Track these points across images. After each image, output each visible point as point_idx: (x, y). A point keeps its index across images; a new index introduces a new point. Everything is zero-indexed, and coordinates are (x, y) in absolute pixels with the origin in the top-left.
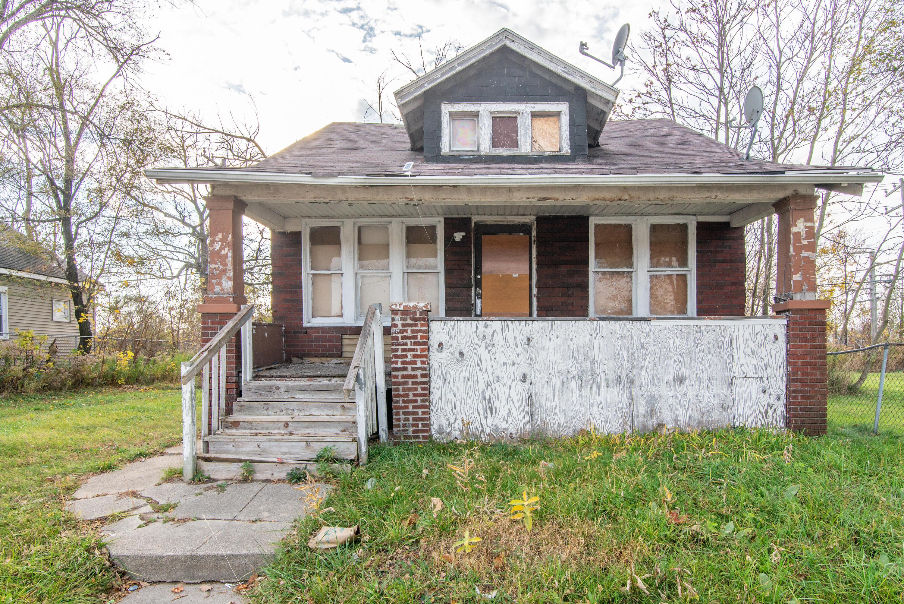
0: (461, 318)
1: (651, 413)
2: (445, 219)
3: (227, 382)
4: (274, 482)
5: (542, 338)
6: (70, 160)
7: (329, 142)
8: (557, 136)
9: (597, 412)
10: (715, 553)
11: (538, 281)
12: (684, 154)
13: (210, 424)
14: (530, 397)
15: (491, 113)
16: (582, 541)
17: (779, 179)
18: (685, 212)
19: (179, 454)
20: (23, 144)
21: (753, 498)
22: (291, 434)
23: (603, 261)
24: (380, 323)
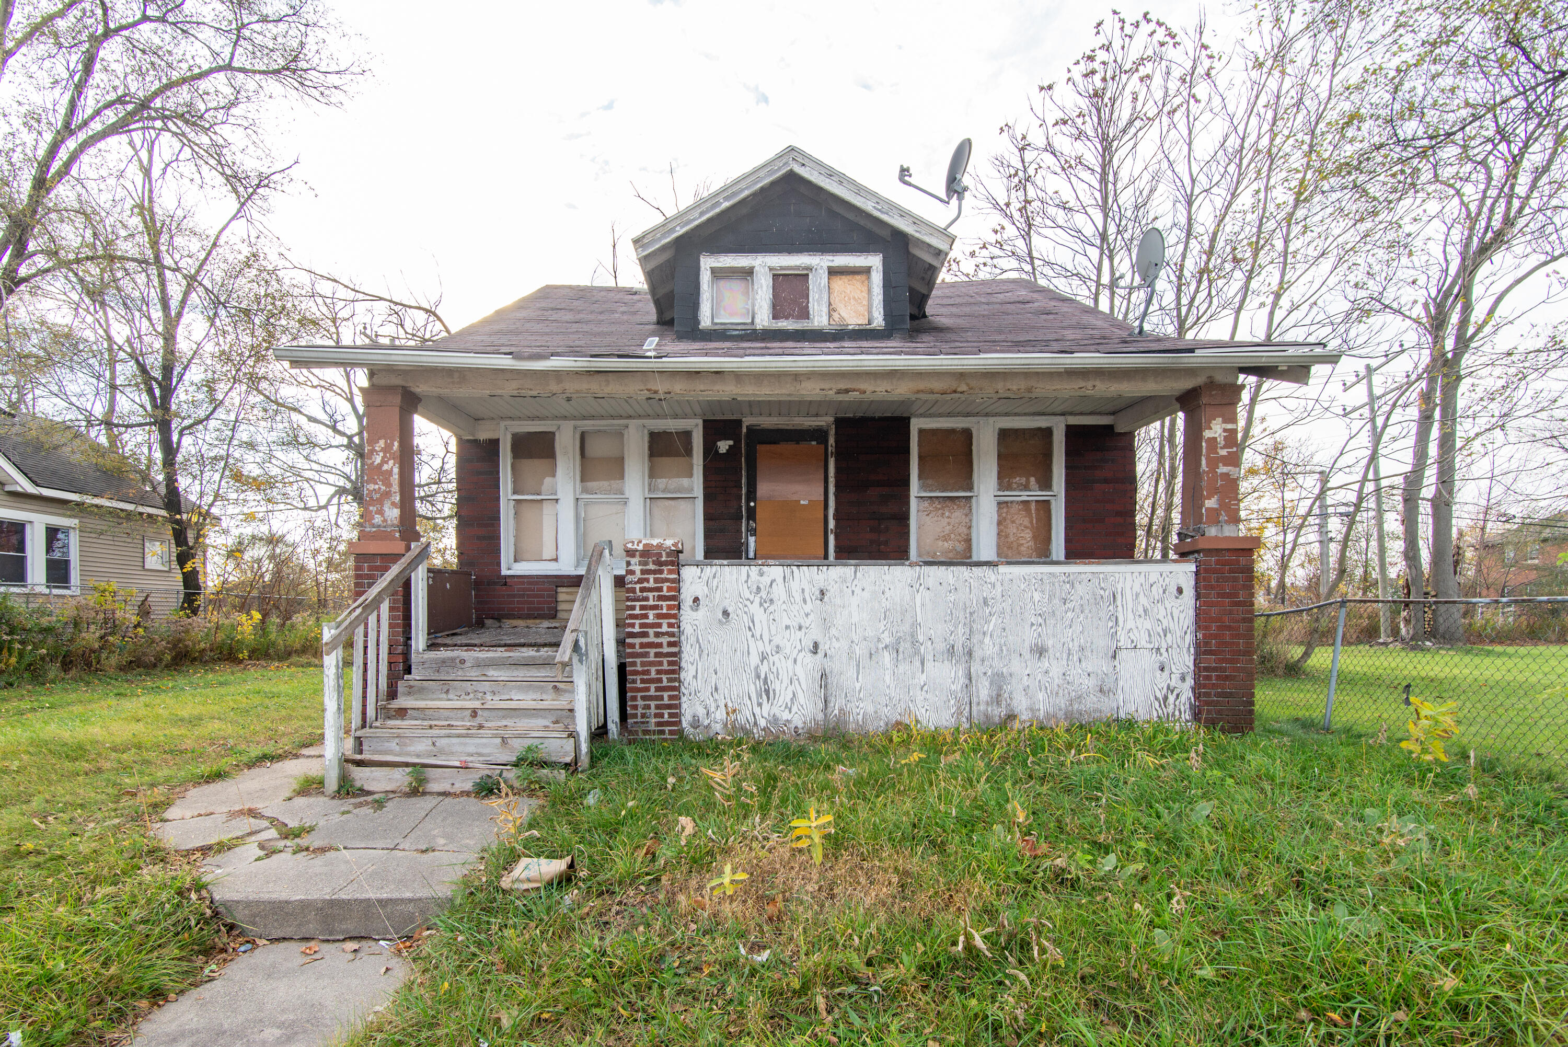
0: (725, 562)
1: (997, 699)
2: (704, 421)
3: (390, 653)
4: (455, 795)
5: (841, 591)
6: (169, 338)
7: (540, 313)
8: (865, 303)
9: (920, 696)
10: (1089, 898)
11: (836, 510)
12: (1048, 328)
13: (364, 713)
14: (823, 676)
15: (771, 269)
16: (895, 880)
17: (1186, 360)
18: (1049, 410)
19: (320, 756)
20: (101, 313)
21: (1145, 820)
22: (481, 727)
23: (930, 482)
24: (609, 569)
